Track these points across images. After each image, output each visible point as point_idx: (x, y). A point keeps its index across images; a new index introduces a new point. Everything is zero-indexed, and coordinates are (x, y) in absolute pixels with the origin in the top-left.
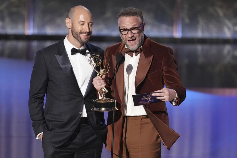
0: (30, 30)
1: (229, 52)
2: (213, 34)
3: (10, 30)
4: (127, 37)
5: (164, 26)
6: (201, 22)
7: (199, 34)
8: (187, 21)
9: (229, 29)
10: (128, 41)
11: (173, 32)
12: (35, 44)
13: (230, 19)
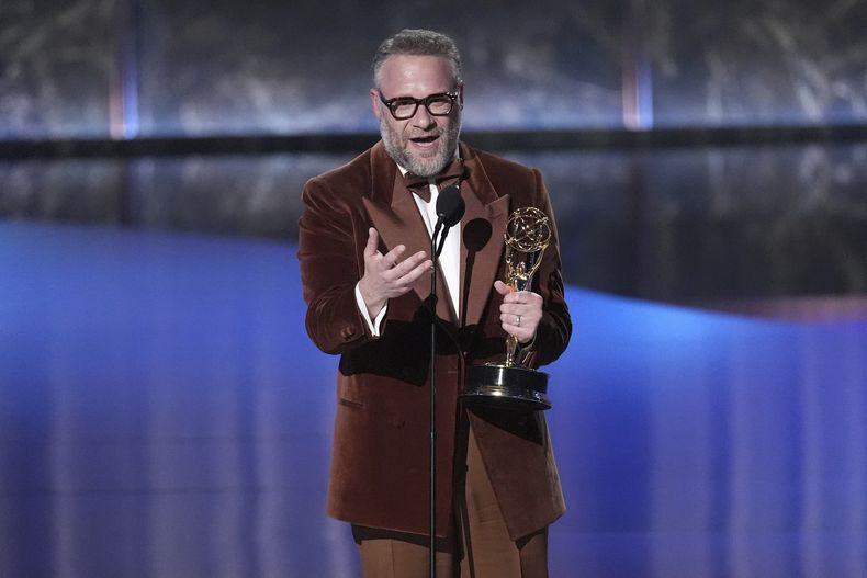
0: (128, 123)
1: (817, 174)
2: (762, 110)
3: (61, 126)
4: (410, 127)
5: (591, 92)
6: (719, 71)
7: (713, 113)
8: (669, 69)
9: (814, 91)
10: (410, 143)
11: (620, 109)
12: (146, 169)
13: (816, 58)
